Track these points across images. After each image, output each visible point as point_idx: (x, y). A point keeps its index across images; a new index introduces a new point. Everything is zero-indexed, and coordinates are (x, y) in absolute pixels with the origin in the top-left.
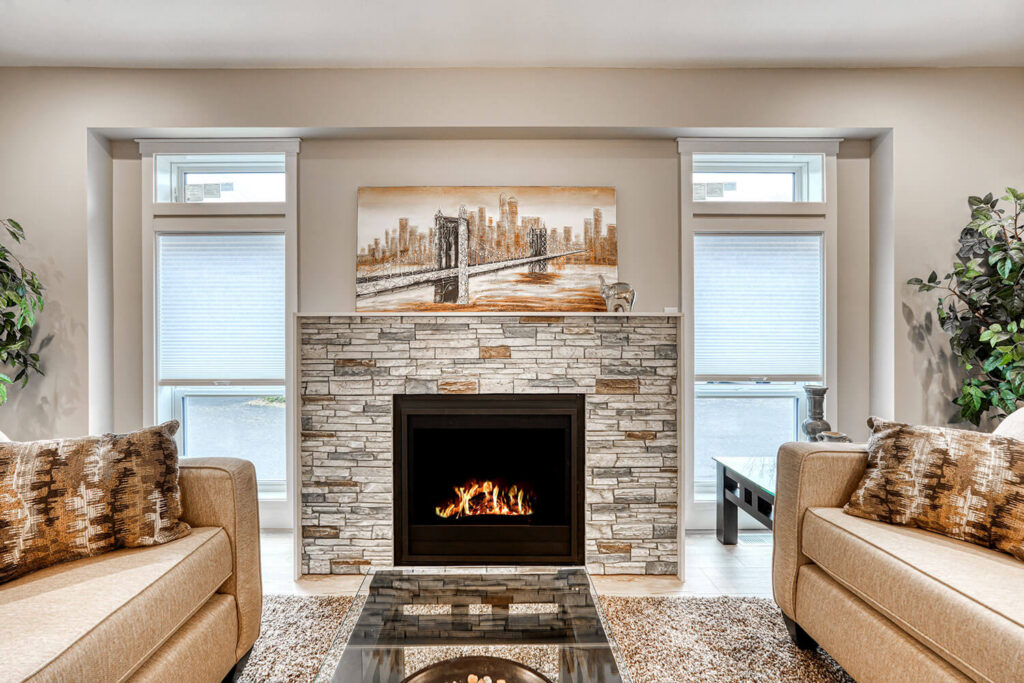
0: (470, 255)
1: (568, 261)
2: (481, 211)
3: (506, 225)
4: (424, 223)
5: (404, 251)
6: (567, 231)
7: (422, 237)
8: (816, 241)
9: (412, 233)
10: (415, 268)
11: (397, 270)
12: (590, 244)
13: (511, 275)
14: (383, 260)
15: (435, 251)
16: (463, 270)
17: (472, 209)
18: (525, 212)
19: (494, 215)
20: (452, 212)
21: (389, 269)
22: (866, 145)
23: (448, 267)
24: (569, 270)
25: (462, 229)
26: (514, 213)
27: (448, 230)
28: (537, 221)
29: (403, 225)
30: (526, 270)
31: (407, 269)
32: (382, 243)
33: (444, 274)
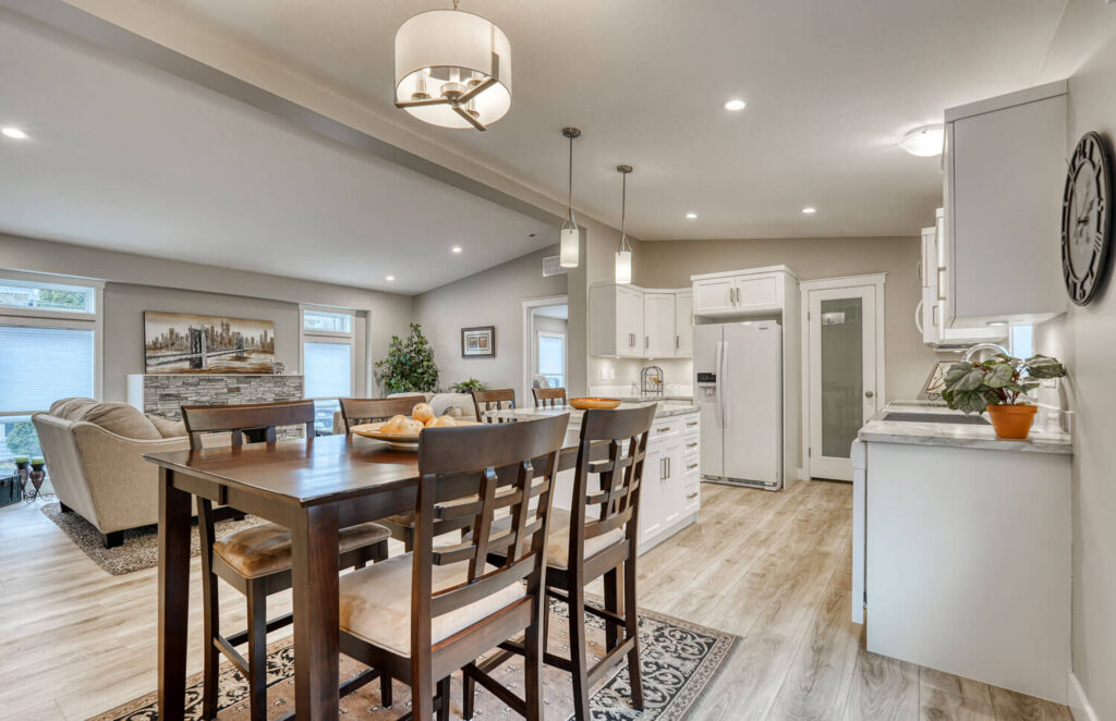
0: (208, 347)
1: (253, 351)
2: (212, 328)
3: (225, 335)
4: (183, 330)
5: (173, 344)
6: (253, 339)
7: (182, 338)
8: (348, 347)
9: (177, 336)
10: (179, 353)
11: (169, 353)
12: (263, 344)
13: (228, 357)
14: (161, 348)
15: (189, 345)
16: (204, 354)
17: (208, 326)
18: (233, 329)
19: (218, 330)
20: (197, 326)
21: (164, 352)
22: (364, 314)
23: (196, 352)
24: (253, 356)
25: (203, 335)
26: (228, 330)
27: (196, 336)
28: (239, 333)
29: (172, 332)
30: (234, 355)
31: (174, 353)
32: (160, 340)
33: (194, 356)
